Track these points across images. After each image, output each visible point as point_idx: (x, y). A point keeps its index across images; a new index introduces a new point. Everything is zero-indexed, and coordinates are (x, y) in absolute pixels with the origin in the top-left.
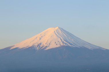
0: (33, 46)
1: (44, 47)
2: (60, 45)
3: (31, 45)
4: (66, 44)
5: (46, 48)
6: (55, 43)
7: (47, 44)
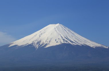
0: (33, 43)
1: (43, 45)
2: (61, 43)
3: (30, 43)
4: (66, 41)
5: (46, 46)
6: (56, 40)
7: (47, 41)
